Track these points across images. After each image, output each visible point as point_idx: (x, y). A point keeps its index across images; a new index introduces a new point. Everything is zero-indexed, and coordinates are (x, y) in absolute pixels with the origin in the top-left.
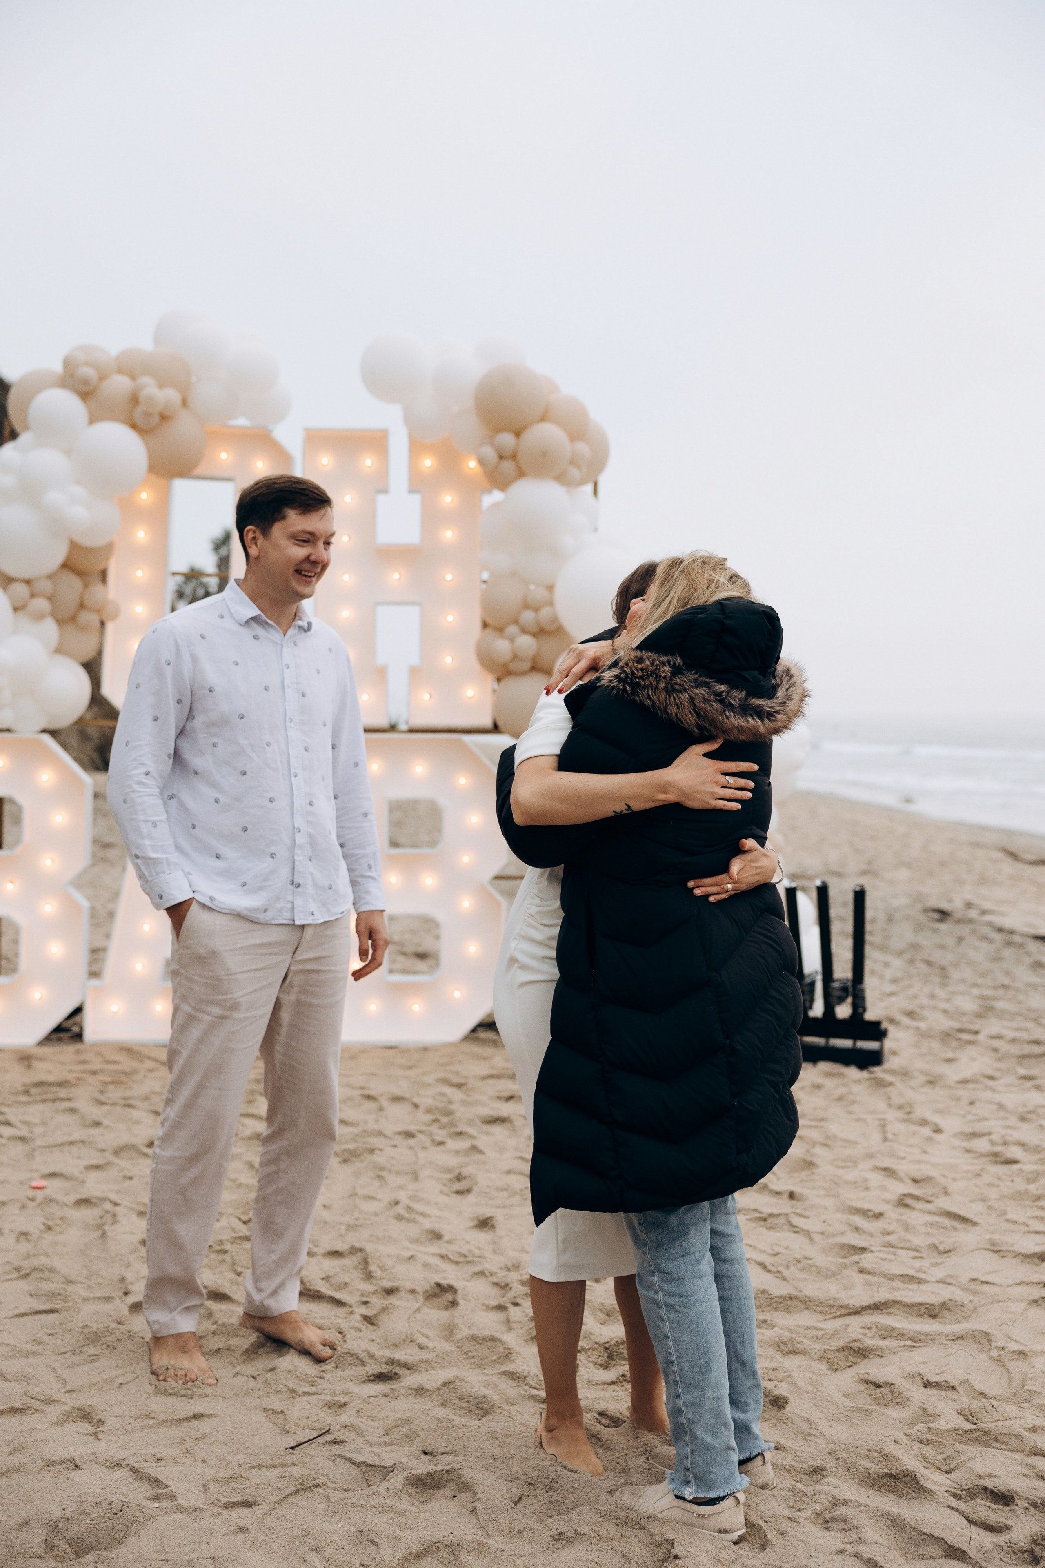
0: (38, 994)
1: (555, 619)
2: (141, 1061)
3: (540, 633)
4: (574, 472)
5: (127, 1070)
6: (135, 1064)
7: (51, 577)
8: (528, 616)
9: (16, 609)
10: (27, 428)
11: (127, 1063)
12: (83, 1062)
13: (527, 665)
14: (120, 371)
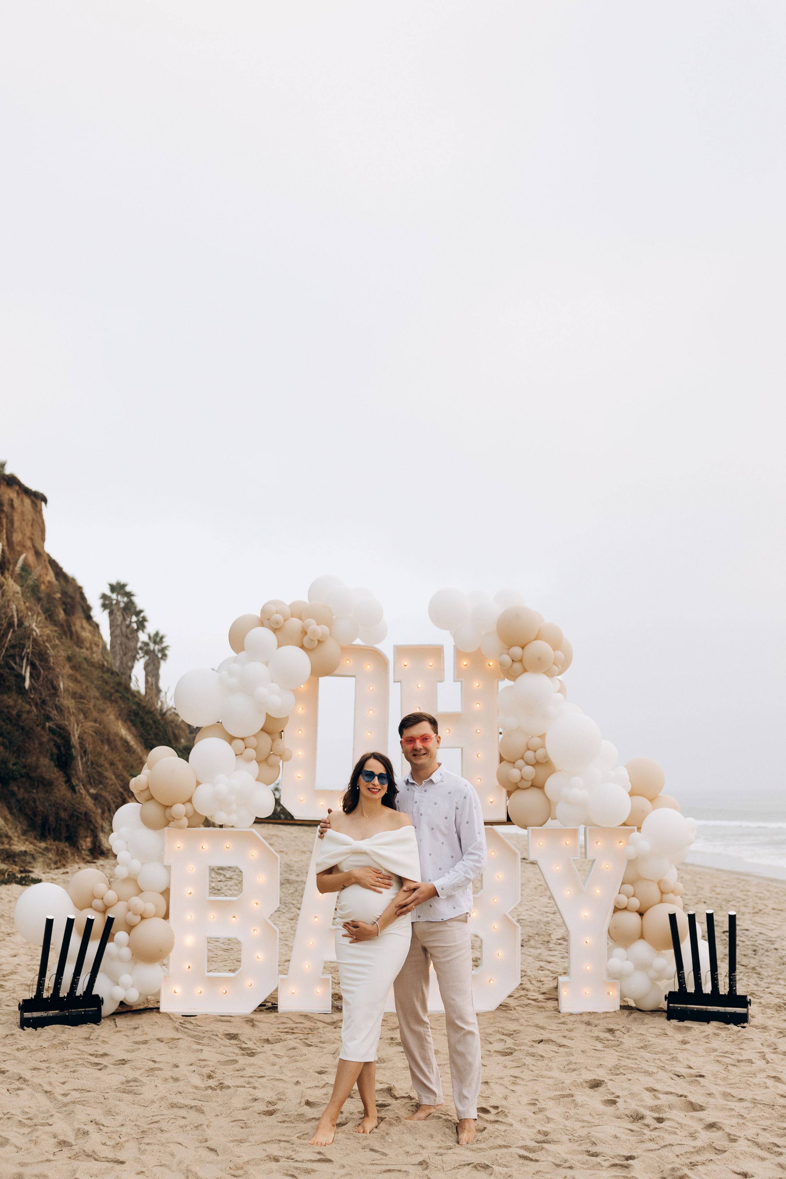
0: (249, 982)
1: (545, 756)
2: (315, 1023)
3: (537, 764)
5: (311, 1027)
6: (313, 1024)
7: (256, 736)
8: (530, 755)
9: (237, 756)
11: (308, 1024)
12: (283, 1023)
13: (530, 784)
14: (294, 615)
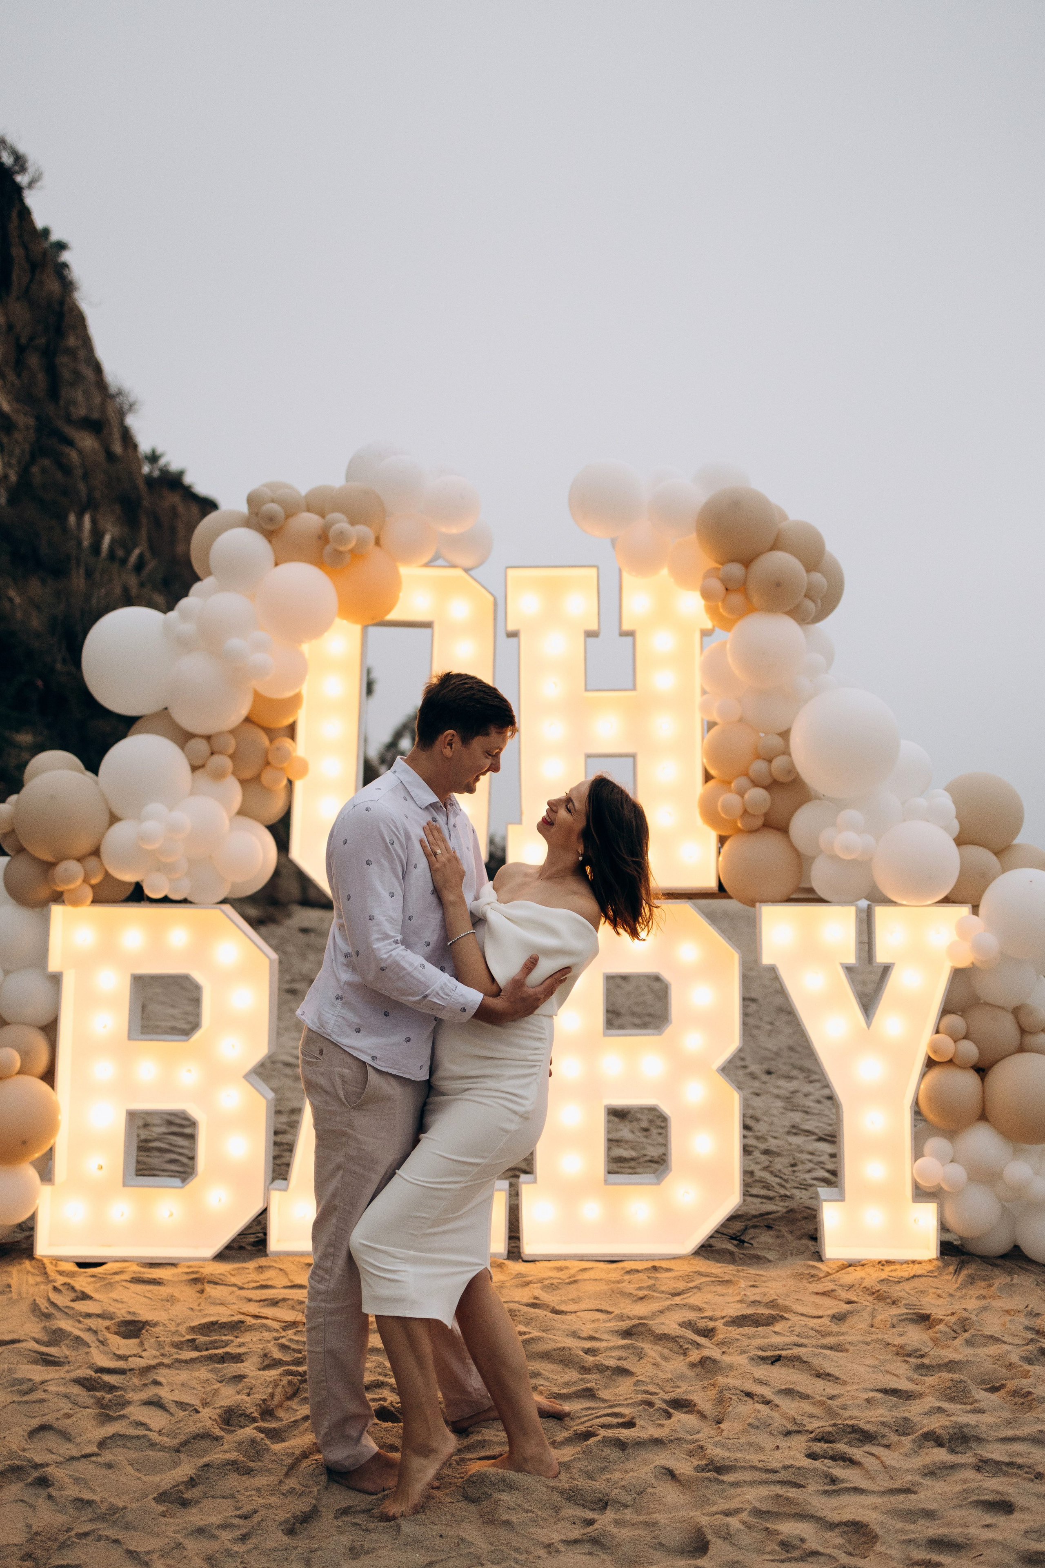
0: (216, 1197)
1: (791, 770)
3: (773, 785)
4: (810, 605)
7: (232, 732)
8: (760, 766)
9: (194, 768)
10: (209, 573)
12: (264, 1286)
13: (760, 822)
14: (309, 510)
